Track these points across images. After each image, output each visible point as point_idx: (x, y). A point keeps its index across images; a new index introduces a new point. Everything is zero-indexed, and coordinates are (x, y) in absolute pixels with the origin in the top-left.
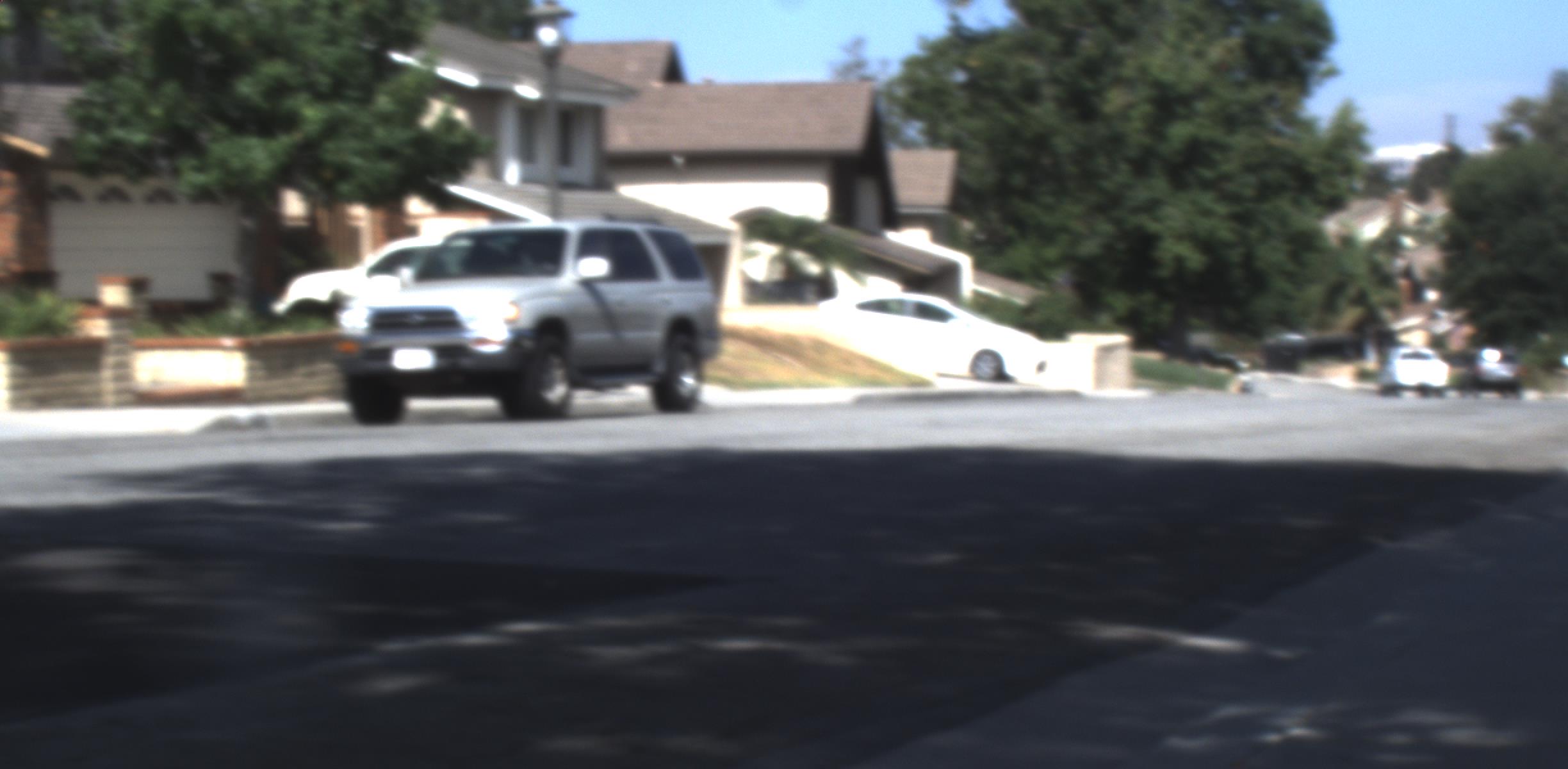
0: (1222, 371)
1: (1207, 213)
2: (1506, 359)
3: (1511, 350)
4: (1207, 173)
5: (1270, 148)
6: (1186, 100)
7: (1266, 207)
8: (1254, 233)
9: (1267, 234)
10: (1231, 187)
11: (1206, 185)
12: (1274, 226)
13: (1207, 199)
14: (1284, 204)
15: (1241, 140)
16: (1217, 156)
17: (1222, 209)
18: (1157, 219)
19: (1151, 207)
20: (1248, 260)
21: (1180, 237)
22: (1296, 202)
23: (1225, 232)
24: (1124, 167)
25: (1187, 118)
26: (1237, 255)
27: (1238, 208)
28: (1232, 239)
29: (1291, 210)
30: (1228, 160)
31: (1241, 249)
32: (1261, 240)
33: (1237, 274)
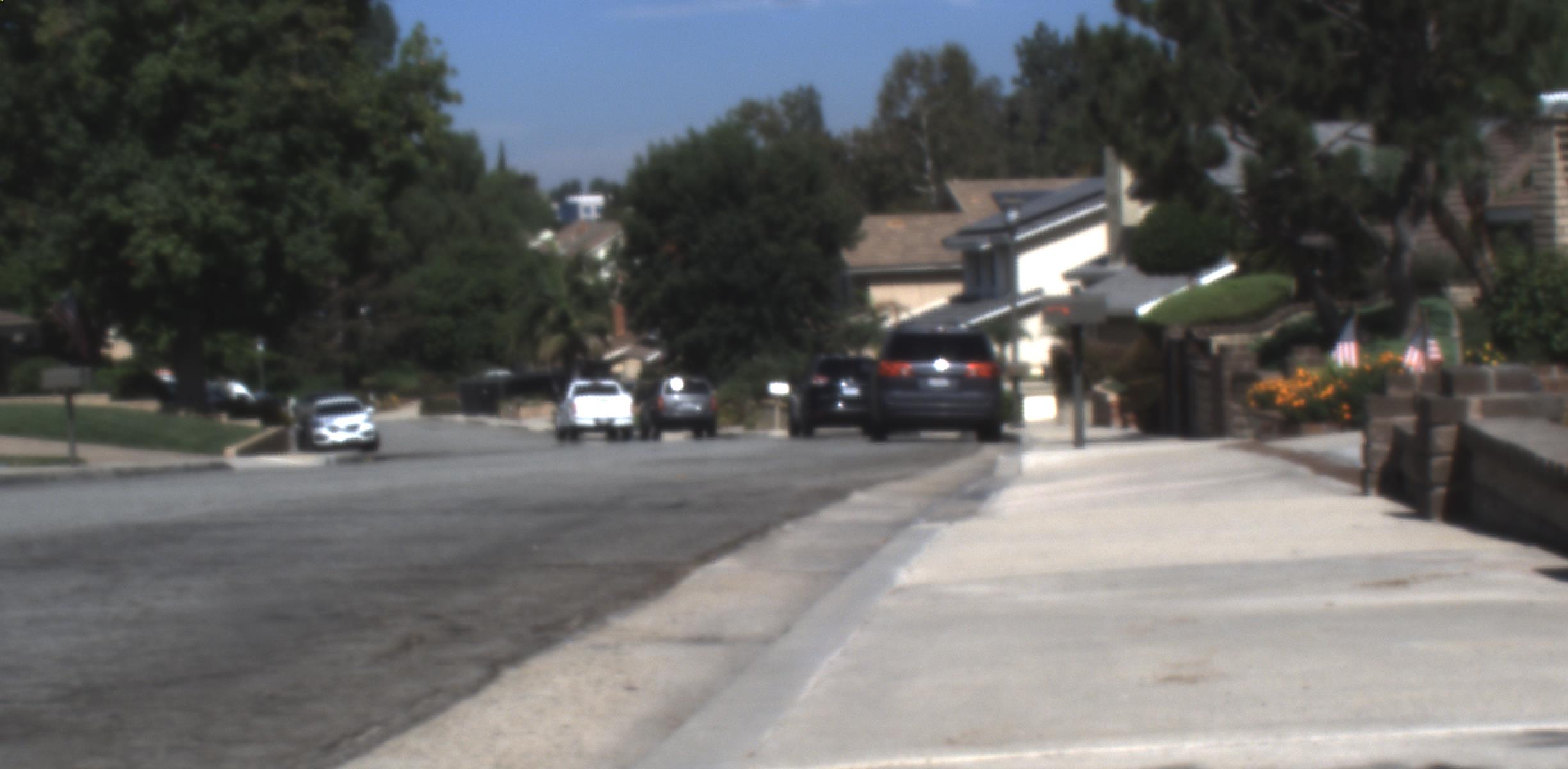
0: (254, 423)
1: (204, 190)
2: (689, 389)
3: (696, 380)
4: (203, 133)
5: (300, 95)
6: (162, 23)
7: (296, 180)
8: (281, 219)
9: (298, 219)
10: (237, 152)
11: (201, 148)
12: (310, 208)
13: (201, 169)
14: (325, 176)
15: (248, 80)
16: (213, 106)
17: (221, 183)
18: (127, 203)
19: (120, 184)
20: (274, 255)
21: (159, 228)
22: (344, 172)
23: (225, 218)
24: (79, 127)
25: (164, 50)
26: (255, 252)
27: (249, 182)
28: (243, 228)
29: (336, 184)
30: (229, 112)
31: (260, 244)
32: (293, 229)
33: (259, 280)
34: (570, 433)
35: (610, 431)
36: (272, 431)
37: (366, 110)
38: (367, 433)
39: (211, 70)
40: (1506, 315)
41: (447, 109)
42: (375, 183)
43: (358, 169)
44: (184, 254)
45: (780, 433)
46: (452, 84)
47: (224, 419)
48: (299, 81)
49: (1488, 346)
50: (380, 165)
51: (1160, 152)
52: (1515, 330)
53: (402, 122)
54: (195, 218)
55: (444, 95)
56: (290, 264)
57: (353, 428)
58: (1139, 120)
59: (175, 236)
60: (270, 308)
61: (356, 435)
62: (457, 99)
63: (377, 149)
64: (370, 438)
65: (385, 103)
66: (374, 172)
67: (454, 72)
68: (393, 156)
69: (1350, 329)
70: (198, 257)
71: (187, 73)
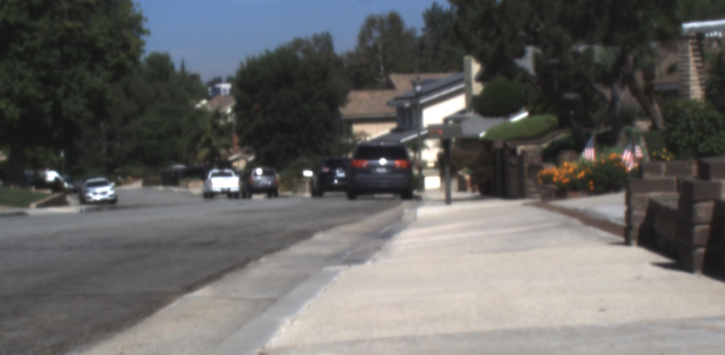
0: (48, 191)
1: (21, 77)
2: (265, 173)
3: (268, 169)
4: (20, 49)
5: (70, 31)
7: (67, 72)
8: (60, 92)
9: (69, 91)
10: (37, 58)
11: (19, 56)
12: (74, 85)
13: (20, 67)
14: (82, 70)
15: (43, 23)
16: (25, 35)
17: (29, 74)
20: (57, 109)
22: (91, 68)
23: (31, 91)
26: (47, 107)
27: (43, 73)
28: (41, 96)
29: (87, 74)
30: (34, 38)
31: (50, 103)
32: (66, 96)
33: (49, 121)
34: (210, 195)
35: (228, 194)
36: (56, 195)
37: (102, 38)
38: (111, 196)
39: (24, 18)
40: (674, 134)
41: (144, 38)
42: (107, 74)
43: (98, 67)
44: (11, 108)
45: (308, 195)
46: (145, 26)
47: (33, 189)
48: (69, 24)
49: (664, 150)
50: (109, 65)
51: (490, 49)
52: (679, 141)
53: (120, 43)
54: (17, 91)
55: (141, 31)
56: (65, 113)
57: (104, 193)
58: (479, 33)
59: (6, 100)
60: (56, 135)
61: (106, 197)
62: (148, 33)
63: (108, 57)
64: (113, 198)
65: (111, 34)
66: (106, 68)
67: (146, 20)
68: (116, 60)
69: (591, 141)
70: (18, 110)
71: (12, 19)
